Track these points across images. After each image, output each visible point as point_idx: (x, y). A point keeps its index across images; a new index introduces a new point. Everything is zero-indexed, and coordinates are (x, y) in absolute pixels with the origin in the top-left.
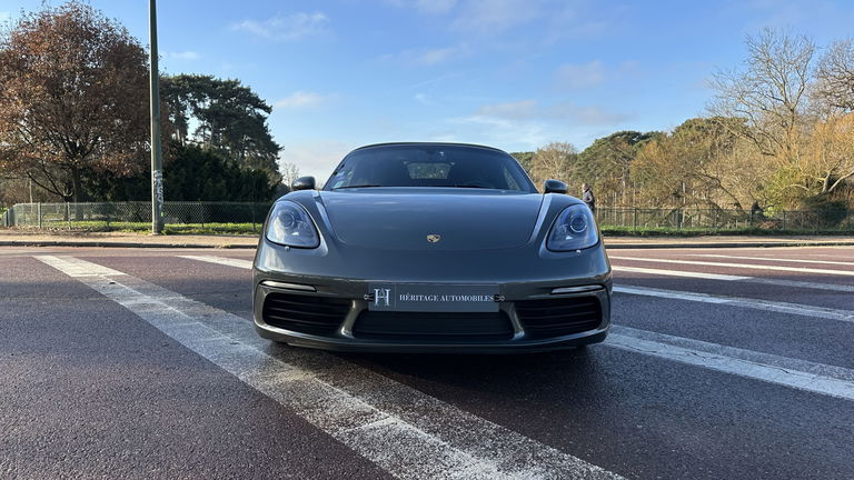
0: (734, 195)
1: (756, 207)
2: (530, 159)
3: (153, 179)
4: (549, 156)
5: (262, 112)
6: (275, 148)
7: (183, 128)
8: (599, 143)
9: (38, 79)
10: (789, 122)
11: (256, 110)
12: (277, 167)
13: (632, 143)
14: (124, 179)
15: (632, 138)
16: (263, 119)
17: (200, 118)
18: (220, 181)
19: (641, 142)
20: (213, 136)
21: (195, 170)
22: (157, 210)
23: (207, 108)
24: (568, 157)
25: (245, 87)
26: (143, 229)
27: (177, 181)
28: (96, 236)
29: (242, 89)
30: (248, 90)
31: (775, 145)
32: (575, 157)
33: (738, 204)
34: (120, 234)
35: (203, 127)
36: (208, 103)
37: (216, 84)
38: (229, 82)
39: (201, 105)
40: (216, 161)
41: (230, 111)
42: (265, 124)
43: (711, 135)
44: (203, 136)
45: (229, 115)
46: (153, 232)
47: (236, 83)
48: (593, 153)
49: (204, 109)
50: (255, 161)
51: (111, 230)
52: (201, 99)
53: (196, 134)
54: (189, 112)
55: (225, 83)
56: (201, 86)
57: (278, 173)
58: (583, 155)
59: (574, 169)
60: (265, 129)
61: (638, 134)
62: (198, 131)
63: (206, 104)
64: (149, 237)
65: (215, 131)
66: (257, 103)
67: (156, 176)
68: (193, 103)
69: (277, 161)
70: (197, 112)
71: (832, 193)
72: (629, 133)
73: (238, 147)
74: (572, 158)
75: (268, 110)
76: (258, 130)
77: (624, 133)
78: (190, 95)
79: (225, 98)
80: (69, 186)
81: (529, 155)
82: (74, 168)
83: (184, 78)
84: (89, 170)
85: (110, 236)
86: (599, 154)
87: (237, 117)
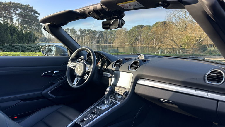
1: (181, 46)
2: (116, 32)
4: (121, 31)
5: (37, 15)
6: (41, 26)
7: (12, 19)
8: (134, 28)
11: (35, 14)
13: (142, 28)
15: (142, 26)
16: (37, 17)
17: (17, 16)
19: (144, 28)
24: (126, 31)
25: (31, 7)
29: (30, 7)
30: (32, 8)
32: (128, 32)
35: (18, 19)
37: (22, 6)
39: (17, 12)
41: (26, 14)
45: (26, 15)
47: (29, 5)
49: (18, 13)
52: (17, 10)
53: (16, 21)
54: (13, 14)
55: (25, 5)
56: (17, 6)
58: (130, 31)
59: (127, 35)
60: (38, 20)
61: (143, 26)
62: (17, 20)
63: (19, 11)
65: (22, 20)
66: (35, 12)
68: (15, 11)
69: (42, 30)
70: (16, 14)
72: (141, 25)
75: (39, 14)
76: (35, 20)
77: (140, 25)
78: (13, 8)
79: (25, 10)
81: (115, 31)
83: (11, 3)
86: (134, 31)
87: (29, 16)
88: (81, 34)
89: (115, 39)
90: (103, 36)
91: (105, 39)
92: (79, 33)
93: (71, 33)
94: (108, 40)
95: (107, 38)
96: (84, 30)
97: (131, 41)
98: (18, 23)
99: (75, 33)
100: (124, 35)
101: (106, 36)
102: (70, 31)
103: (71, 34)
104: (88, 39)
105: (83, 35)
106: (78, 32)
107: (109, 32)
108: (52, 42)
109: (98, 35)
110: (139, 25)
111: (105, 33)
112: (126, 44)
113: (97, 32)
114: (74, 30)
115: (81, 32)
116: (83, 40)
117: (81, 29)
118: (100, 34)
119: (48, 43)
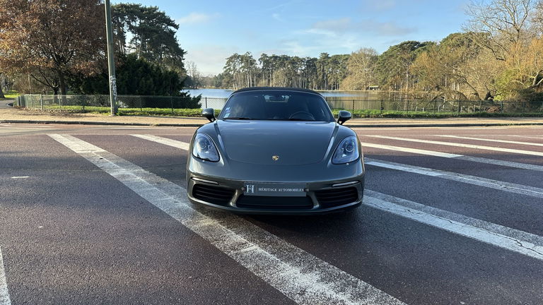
0: (474, 88)
1: (489, 95)
2: (347, 59)
3: (110, 81)
4: (358, 57)
5: (173, 29)
6: (181, 53)
7: (123, 39)
8: (392, 49)
9: (34, 15)
10: (516, 38)
11: (169, 27)
12: (183, 65)
13: (413, 49)
14: (90, 78)
15: (413, 46)
16: (173, 33)
17: (133, 32)
18: (149, 79)
19: (420, 48)
20: (142, 45)
21: (133, 72)
22: (113, 99)
23: (137, 26)
24: (372, 58)
25: (161, 12)
26: (106, 112)
27: (122, 80)
28: (77, 116)
29: (159, 13)
30: (163, 14)
31: (505, 53)
33: (477, 94)
34: (91, 114)
35: (135, 38)
36: (138, 23)
37: (143, 10)
38: (151, 8)
39: (133, 24)
40: (146, 66)
41: (152, 28)
42: (175, 36)
43: (466, 43)
44: (136, 44)
45: (152, 31)
46: (111, 114)
47: (156, 9)
48: (389, 55)
49: (135, 27)
50: (169, 61)
51: (86, 112)
52: (134, 20)
53: (131, 43)
54: (126, 28)
55: (149, 9)
56: (133, 11)
57: (184, 69)
58: (382, 56)
59: (375, 66)
60: (175, 40)
61: (418, 43)
62: (132, 41)
63: (137, 23)
64: (109, 118)
65: (143, 41)
66: (170, 23)
67: (112, 79)
68: (129, 23)
69: (183, 61)
70: (131, 28)
71: (539, 86)
72: (412, 43)
73: (158, 52)
74: (375, 59)
75: (177, 27)
76: (170, 40)
77: (409, 42)
78: (126, 17)
79: (149, 19)
80: (56, 81)
81: (347, 57)
82: (60, 72)
83: (122, 6)
84: (69, 73)
85: (86, 116)
86: (392, 56)
87: (157, 32)
88: (264, 66)
89: (345, 77)
90: (315, 70)
91: (320, 77)
92: (260, 66)
93: (243, 64)
94: (327, 79)
95: (324, 74)
96: (271, 58)
97: (384, 82)
98: (134, 46)
99: (252, 64)
100: (369, 66)
101: (323, 71)
102: (242, 60)
103: (242, 67)
104: (280, 78)
105: (269, 70)
106: (258, 62)
107: (329, 60)
108: (201, 86)
109: (304, 68)
110: (407, 41)
111: (320, 62)
112: (371, 89)
113: (302, 60)
114: (250, 57)
115: (265, 62)
116: (269, 81)
117: (265, 55)
118: (308, 66)
119: (193, 89)
